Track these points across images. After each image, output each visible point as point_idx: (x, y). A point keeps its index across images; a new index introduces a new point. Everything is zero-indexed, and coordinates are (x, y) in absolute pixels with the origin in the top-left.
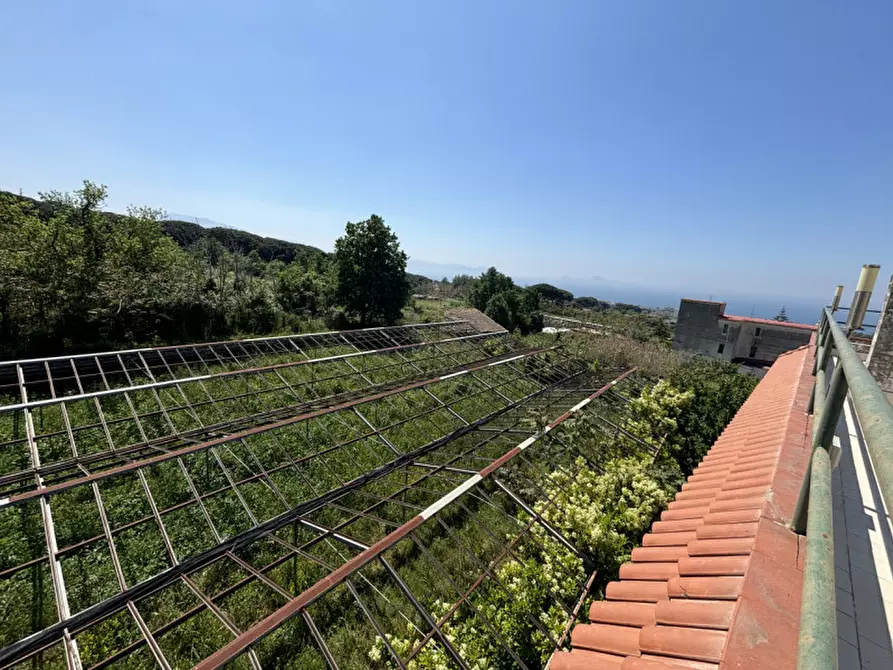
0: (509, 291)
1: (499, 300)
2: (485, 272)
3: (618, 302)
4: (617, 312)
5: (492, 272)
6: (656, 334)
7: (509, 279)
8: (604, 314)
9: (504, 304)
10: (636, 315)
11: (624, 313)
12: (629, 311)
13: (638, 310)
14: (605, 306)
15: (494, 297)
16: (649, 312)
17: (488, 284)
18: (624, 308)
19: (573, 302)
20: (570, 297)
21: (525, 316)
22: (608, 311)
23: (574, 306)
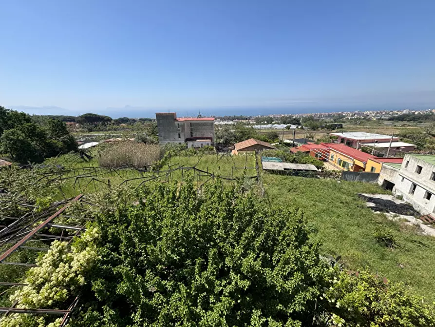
4: (140, 123)
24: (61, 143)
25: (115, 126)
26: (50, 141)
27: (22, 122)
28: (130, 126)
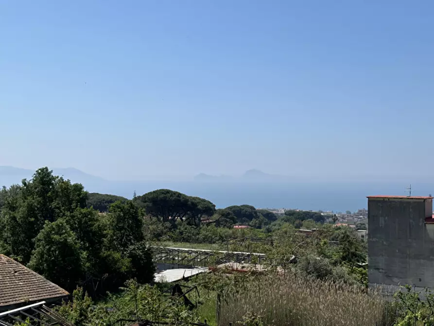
0: (79, 212)
1: (59, 229)
2: (30, 179)
3: (288, 209)
4: (286, 226)
5: (44, 176)
6: (344, 258)
7: (78, 188)
8: (269, 231)
9: (72, 238)
10: (317, 227)
11: (299, 226)
12: (305, 223)
13: (319, 218)
14: (270, 217)
15: (48, 225)
16: (335, 220)
17: (35, 201)
18: (297, 218)
19: (216, 216)
20: (208, 209)
21: (117, 255)
22: (273, 225)
23: (218, 223)
24: (127, 261)
25: (222, 230)
26: (107, 253)
27: (73, 205)
28: (261, 233)
